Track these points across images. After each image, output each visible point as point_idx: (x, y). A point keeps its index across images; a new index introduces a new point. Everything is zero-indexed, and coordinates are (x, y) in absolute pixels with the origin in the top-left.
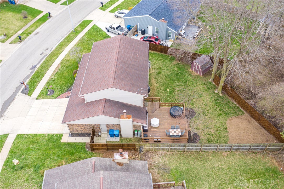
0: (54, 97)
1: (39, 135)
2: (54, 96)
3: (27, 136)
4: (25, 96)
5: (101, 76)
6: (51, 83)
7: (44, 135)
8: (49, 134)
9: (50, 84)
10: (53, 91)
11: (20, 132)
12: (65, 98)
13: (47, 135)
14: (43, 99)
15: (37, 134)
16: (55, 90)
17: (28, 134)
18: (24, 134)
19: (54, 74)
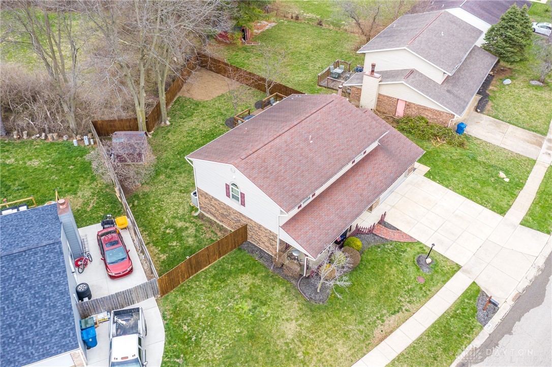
0: (421, 246)
1: (463, 194)
2: (420, 248)
3: (485, 204)
4: (487, 290)
5: (339, 125)
6: (417, 289)
7: (454, 190)
8: (447, 187)
9: (421, 289)
10: (419, 262)
11: (499, 217)
12: (398, 230)
13: (450, 187)
14: (445, 257)
15: (468, 198)
16: (414, 261)
17: (483, 206)
18: (490, 209)
19: (401, 312)
